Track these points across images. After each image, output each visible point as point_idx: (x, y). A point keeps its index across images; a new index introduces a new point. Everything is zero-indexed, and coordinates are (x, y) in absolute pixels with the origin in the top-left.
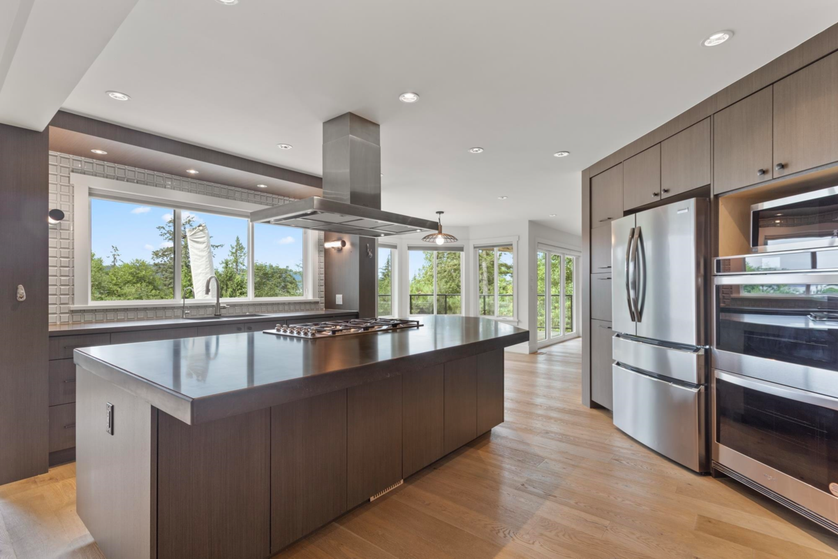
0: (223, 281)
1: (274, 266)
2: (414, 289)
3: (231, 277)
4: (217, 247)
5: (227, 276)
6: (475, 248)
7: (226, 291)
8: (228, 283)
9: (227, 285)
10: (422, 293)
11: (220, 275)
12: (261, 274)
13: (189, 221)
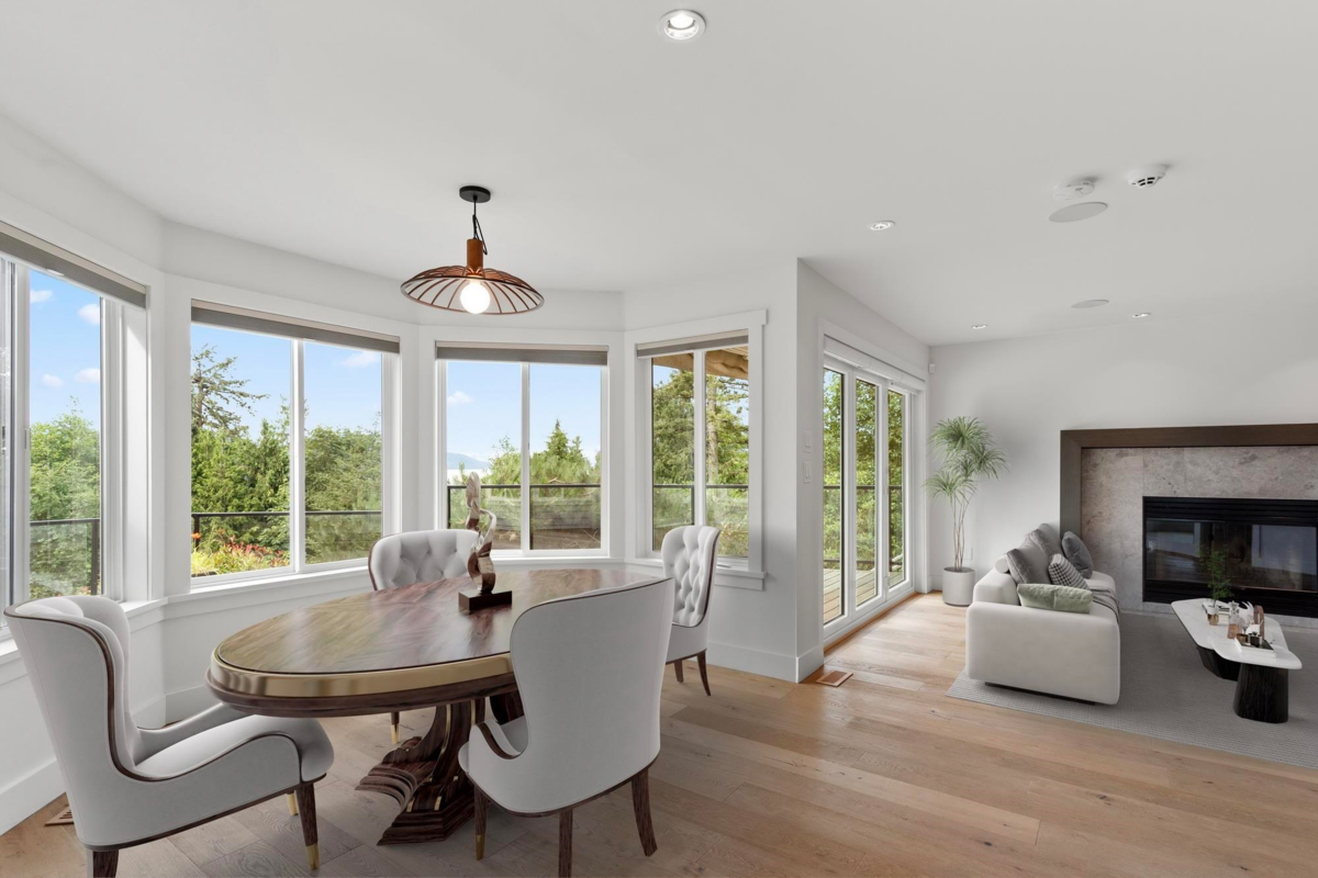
0: (258, 457)
1: (352, 432)
2: (543, 472)
3: (272, 450)
4: (259, 397)
5: (265, 447)
6: (640, 353)
7: (264, 474)
8: (268, 459)
9: (266, 464)
10: (560, 482)
11: (254, 446)
12: (327, 444)
13: (207, 353)
